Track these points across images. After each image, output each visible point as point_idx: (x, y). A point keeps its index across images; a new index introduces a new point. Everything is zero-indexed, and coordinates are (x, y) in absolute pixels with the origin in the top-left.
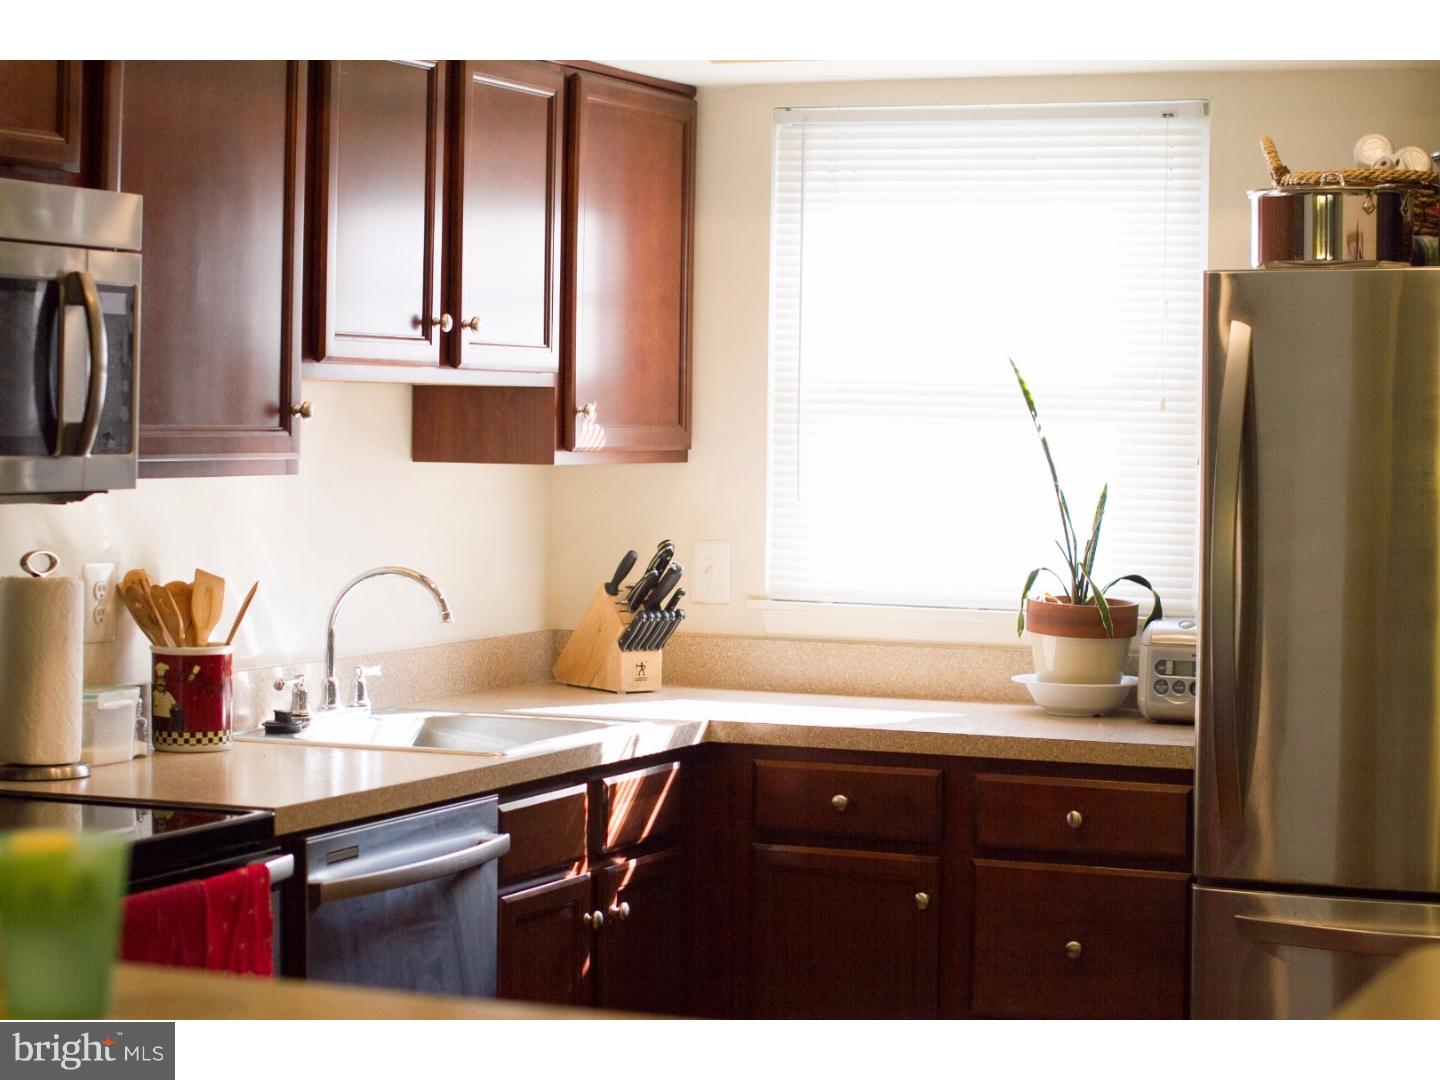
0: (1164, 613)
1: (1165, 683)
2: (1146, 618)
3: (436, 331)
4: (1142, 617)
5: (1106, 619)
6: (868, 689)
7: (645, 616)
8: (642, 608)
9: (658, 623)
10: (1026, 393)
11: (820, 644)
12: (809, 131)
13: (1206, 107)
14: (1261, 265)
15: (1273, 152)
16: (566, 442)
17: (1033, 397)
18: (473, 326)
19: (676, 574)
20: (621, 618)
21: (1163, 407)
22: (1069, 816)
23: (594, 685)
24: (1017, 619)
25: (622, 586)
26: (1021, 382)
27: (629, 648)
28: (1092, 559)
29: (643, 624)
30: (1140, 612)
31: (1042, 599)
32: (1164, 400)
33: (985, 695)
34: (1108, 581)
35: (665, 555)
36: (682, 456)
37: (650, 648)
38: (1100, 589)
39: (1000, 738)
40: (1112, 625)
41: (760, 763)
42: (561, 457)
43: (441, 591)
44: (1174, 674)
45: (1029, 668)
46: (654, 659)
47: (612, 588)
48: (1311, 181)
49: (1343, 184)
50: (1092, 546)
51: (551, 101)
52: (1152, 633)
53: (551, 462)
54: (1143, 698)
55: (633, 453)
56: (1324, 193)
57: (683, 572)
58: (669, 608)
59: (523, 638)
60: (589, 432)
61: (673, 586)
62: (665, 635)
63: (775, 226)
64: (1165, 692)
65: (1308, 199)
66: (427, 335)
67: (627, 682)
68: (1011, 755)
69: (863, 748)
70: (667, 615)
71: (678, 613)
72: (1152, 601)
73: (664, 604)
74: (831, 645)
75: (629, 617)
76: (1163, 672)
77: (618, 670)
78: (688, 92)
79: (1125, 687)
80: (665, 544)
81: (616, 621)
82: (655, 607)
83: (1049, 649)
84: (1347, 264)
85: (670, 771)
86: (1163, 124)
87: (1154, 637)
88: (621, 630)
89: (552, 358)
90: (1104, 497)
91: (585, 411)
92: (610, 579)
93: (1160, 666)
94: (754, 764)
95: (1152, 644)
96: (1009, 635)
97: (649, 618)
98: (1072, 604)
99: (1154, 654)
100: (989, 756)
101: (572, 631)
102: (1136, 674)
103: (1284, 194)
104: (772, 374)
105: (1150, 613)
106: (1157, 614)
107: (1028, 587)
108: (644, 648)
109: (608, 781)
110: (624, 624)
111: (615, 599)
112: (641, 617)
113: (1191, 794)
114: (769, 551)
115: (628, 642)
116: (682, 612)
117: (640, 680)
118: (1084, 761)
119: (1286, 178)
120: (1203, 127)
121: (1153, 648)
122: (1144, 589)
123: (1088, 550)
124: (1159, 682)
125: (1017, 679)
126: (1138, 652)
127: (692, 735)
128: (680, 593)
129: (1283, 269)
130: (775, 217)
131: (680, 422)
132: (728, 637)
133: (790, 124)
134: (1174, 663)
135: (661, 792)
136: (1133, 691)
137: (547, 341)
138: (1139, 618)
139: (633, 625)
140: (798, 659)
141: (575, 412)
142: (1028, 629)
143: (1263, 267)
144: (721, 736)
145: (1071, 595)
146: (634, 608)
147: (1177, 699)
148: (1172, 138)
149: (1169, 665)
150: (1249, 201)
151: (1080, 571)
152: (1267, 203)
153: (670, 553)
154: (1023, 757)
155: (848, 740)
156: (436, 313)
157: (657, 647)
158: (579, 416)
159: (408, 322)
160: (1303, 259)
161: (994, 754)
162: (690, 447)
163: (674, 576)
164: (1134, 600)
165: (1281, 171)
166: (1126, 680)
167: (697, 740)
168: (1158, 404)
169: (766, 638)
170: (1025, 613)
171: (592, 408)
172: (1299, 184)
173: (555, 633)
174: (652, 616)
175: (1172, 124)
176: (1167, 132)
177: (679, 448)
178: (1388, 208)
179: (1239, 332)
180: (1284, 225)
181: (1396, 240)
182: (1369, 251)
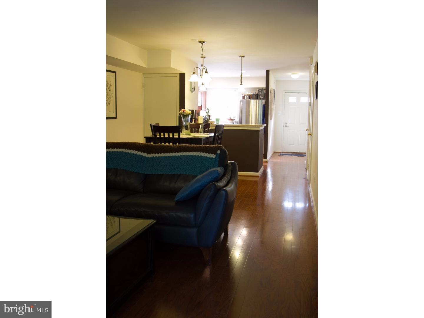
49: (247, 95)
178: (249, 96)
179: (241, 103)
180: (244, 97)
181: (249, 98)
182: (248, 99)
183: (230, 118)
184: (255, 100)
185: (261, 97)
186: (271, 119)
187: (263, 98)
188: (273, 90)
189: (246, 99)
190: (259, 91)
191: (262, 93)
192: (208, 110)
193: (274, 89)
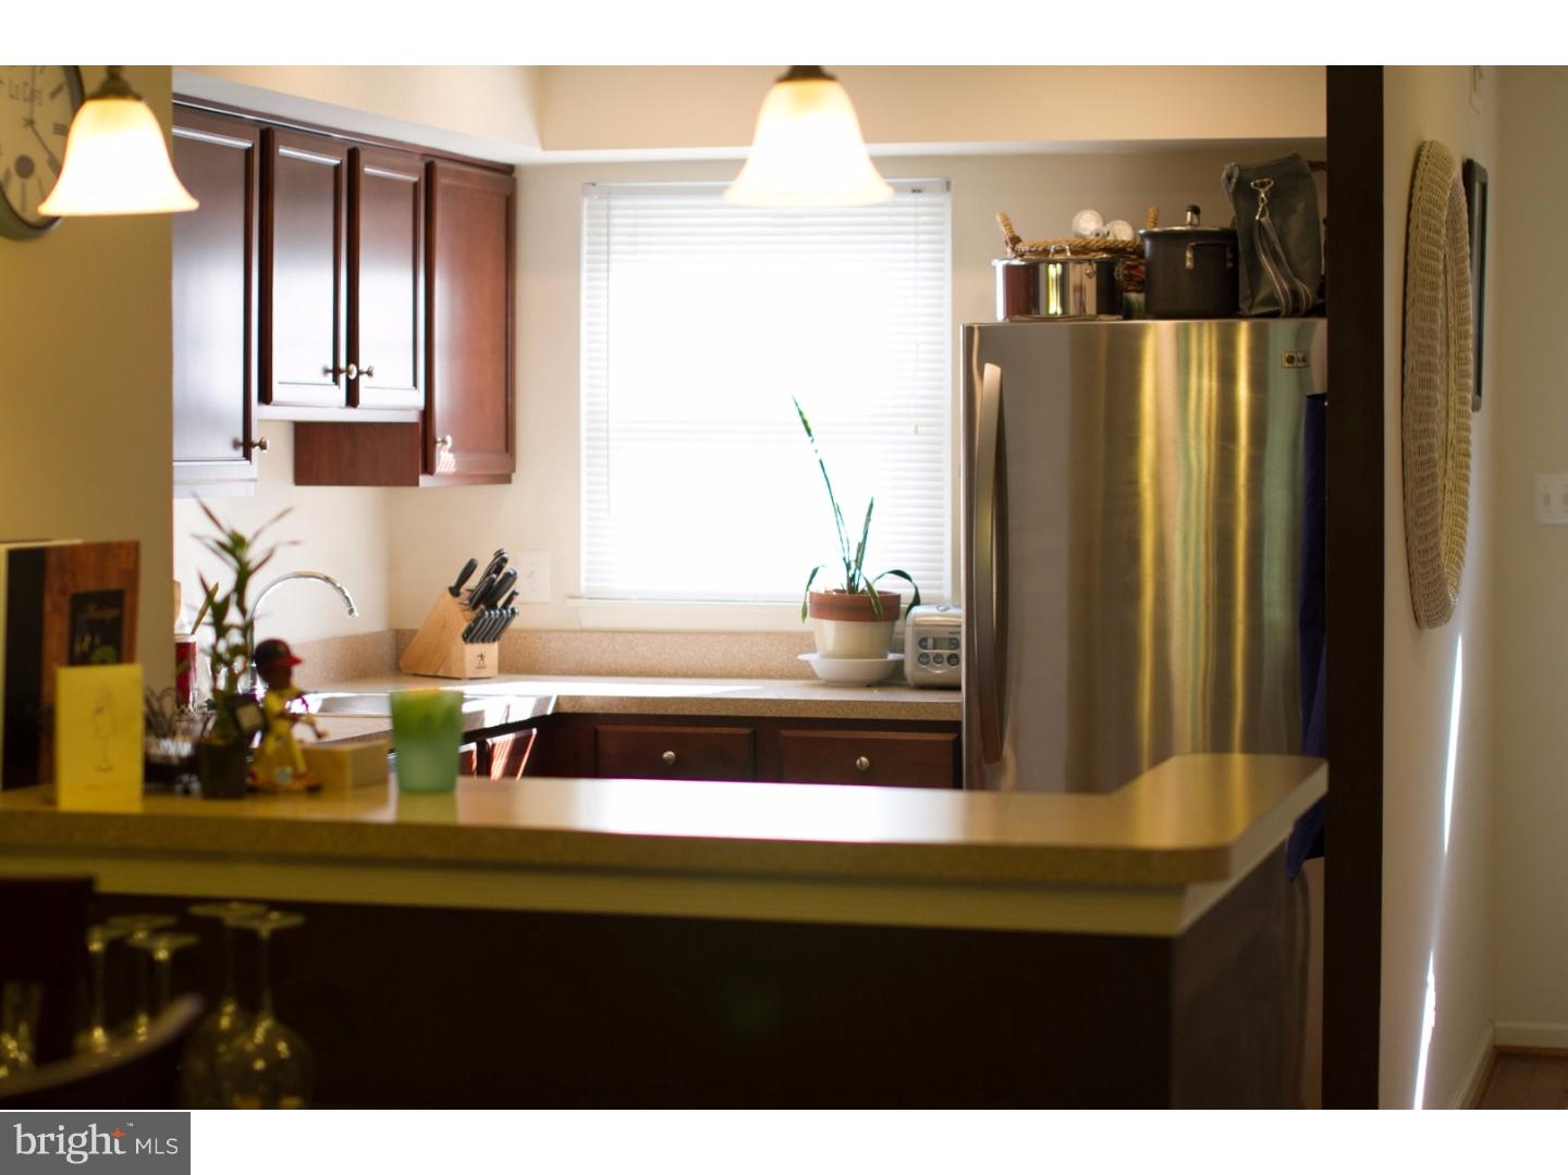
0: (922, 601)
1: (927, 655)
2: (907, 606)
3: (343, 378)
4: (904, 606)
5: (877, 606)
6: (672, 672)
7: (487, 613)
8: (482, 607)
9: (496, 620)
10: (805, 423)
11: (630, 636)
12: (613, 202)
13: (948, 185)
14: (1005, 318)
15: (1008, 225)
16: (428, 467)
17: (810, 425)
18: (369, 373)
19: (511, 578)
20: (464, 616)
21: (916, 432)
22: (858, 762)
23: (440, 674)
24: (801, 609)
25: (462, 590)
26: (801, 413)
27: (472, 641)
28: (862, 558)
29: (485, 620)
30: (902, 601)
31: (822, 592)
32: (917, 426)
33: (772, 673)
34: (877, 576)
35: (500, 562)
36: (506, 479)
37: (488, 642)
38: (870, 581)
39: (800, 701)
40: (882, 611)
41: (600, 728)
42: (424, 480)
43: (345, 590)
44: (935, 648)
45: (812, 648)
46: (491, 650)
47: (454, 592)
48: (1040, 249)
49: (1069, 254)
50: (861, 547)
51: (416, 185)
52: (915, 616)
53: (416, 483)
54: (909, 669)
55: (472, 476)
56: (1055, 263)
57: (518, 575)
58: (505, 606)
59: (376, 636)
60: (445, 460)
61: (508, 588)
62: (502, 628)
63: (584, 283)
64: (927, 663)
65: (1042, 267)
66: (336, 381)
67: (470, 672)
68: (810, 714)
69: (687, 713)
70: (504, 612)
71: (513, 610)
72: (913, 591)
73: (500, 603)
74: (639, 636)
75: (472, 615)
76: (925, 648)
77: (462, 659)
78: (507, 170)
79: (890, 662)
80: (499, 554)
81: (461, 620)
82: (494, 606)
83: (829, 632)
84: (1074, 318)
85: (530, 736)
86: (912, 198)
87: (917, 619)
88: (464, 626)
89: (418, 399)
90: (871, 506)
91: (444, 442)
92: (453, 583)
93: (922, 642)
94: (596, 730)
95: (916, 625)
96: (795, 624)
97: (490, 615)
98: (847, 594)
99: (917, 633)
100: (791, 715)
101: (416, 631)
102: (902, 651)
103: (1023, 263)
104: (584, 408)
105: (911, 601)
106: (916, 601)
107: (810, 582)
108: (483, 641)
109: (490, 741)
110: (468, 621)
111: (458, 600)
112: (482, 612)
113: (959, 739)
114: (584, 559)
115: (470, 636)
116: (516, 611)
117: (480, 667)
118: (870, 717)
119: (1020, 247)
120: (946, 201)
121: (916, 628)
122: (907, 581)
123: (858, 551)
124: (921, 655)
125: (802, 657)
126: (903, 634)
127: (546, 707)
128: (514, 593)
129: (1024, 323)
130: (585, 275)
131: (507, 450)
132: (551, 631)
133: (595, 197)
134: (934, 639)
135: (525, 752)
136: (899, 665)
137: (415, 384)
138: (902, 606)
139: (476, 621)
140: (611, 648)
141: (435, 442)
142: (812, 616)
143: (1008, 320)
144: (567, 708)
145: (845, 588)
146: (475, 607)
147: (937, 669)
148: (920, 210)
149: (930, 642)
150: (994, 268)
151: (853, 565)
152: (1009, 270)
153: (505, 560)
154: (819, 716)
155: (675, 707)
156: (343, 364)
157: (494, 640)
158: (438, 445)
159: (320, 371)
160: (1038, 313)
161: (796, 714)
162: (514, 471)
163: (511, 579)
164: (896, 591)
165: (1015, 240)
166: (891, 657)
167: (549, 711)
168: (912, 429)
169: (582, 631)
170: (808, 604)
171: (449, 439)
172: (1030, 251)
173: (398, 632)
174: (492, 612)
175: (921, 198)
176: (916, 205)
177: (505, 471)
178: (1105, 273)
179: (992, 372)
180: (1024, 287)
181: (1112, 299)
182: (1091, 308)
183: (833, 580)
184: (1205, 334)
185: (1274, 279)
186: (1430, 609)
187: (1306, 290)
188: (1457, 173)
189: (1054, 307)
190: (1243, 191)
191: (1295, 225)
192: (235, 546)
193: (1469, 168)
